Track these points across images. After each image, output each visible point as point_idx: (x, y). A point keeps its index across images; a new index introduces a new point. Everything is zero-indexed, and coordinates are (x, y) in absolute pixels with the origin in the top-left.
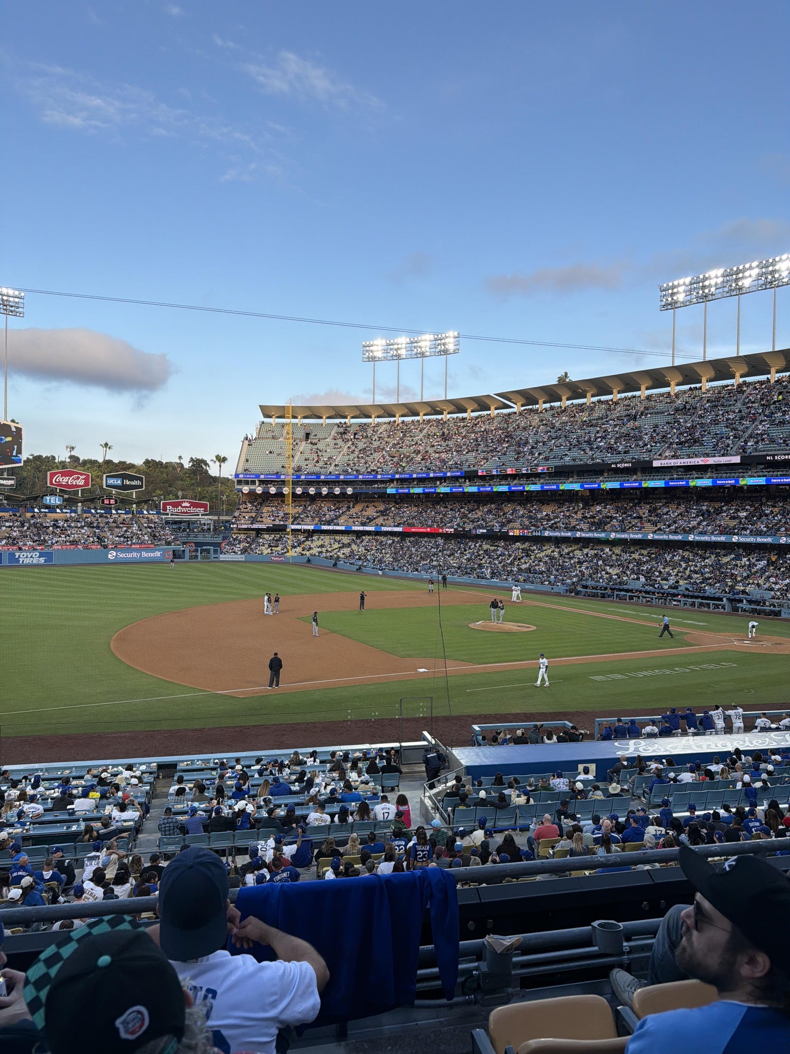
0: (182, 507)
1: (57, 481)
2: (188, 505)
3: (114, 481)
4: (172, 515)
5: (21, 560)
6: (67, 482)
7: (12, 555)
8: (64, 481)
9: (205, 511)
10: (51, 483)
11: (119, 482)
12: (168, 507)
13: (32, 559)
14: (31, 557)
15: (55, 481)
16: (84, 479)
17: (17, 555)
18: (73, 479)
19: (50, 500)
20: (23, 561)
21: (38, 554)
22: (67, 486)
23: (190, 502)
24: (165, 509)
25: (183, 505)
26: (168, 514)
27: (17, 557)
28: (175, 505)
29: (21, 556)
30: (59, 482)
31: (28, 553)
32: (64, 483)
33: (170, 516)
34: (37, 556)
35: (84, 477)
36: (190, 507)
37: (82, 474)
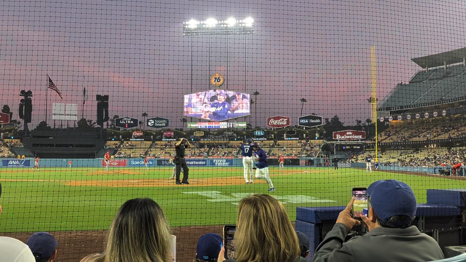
0: (347, 135)
1: (271, 123)
2: (351, 133)
3: (303, 121)
4: (340, 140)
5: (216, 163)
6: (277, 123)
7: (212, 161)
8: (275, 123)
9: (363, 137)
10: (268, 125)
11: (307, 121)
12: (337, 135)
13: (222, 163)
14: (222, 162)
15: (271, 124)
16: (286, 121)
17: (214, 161)
18: (280, 121)
19: (257, 133)
20: (217, 164)
21: (225, 161)
22: (277, 125)
23: (352, 132)
24: (335, 137)
25: (348, 133)
26: (337, 140)
27: (214, 162)
28: (342, 134)
29: (216, 162)
30: (273, 123)
31: (220, 160)
32: (275, 124)
33: (339, 142)
34: (225, 162)
35: (286, 120)
36: (352, 135)
37: (285, 118)
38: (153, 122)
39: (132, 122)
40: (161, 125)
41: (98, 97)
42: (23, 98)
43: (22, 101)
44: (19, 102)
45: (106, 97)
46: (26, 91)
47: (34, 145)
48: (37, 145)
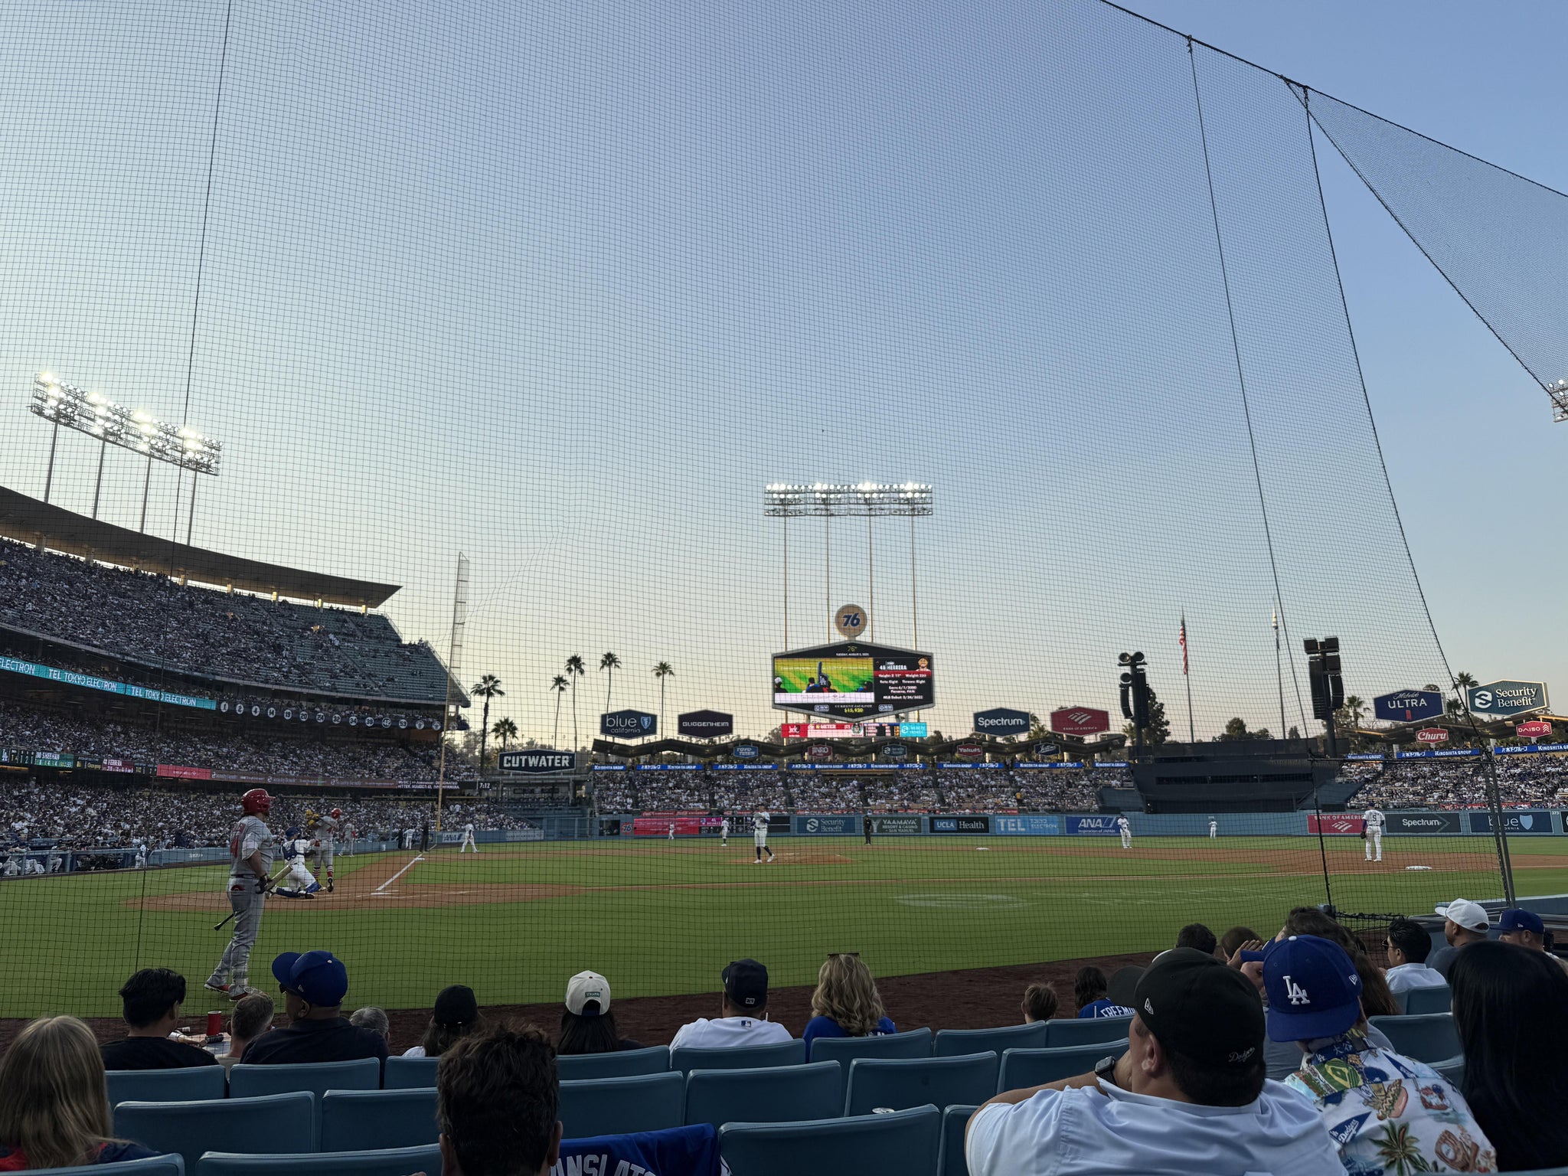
38: (1489, 698)
39: (1423, 702)
40: (1516, 703)
41: (1310, 646)
42: (1127, 670)
43: (1125, 677)
44: (1120, 681)
45: (1332, 644)
46: (1132, 654)
47: (1160, 780)
48: (1169, 780)
